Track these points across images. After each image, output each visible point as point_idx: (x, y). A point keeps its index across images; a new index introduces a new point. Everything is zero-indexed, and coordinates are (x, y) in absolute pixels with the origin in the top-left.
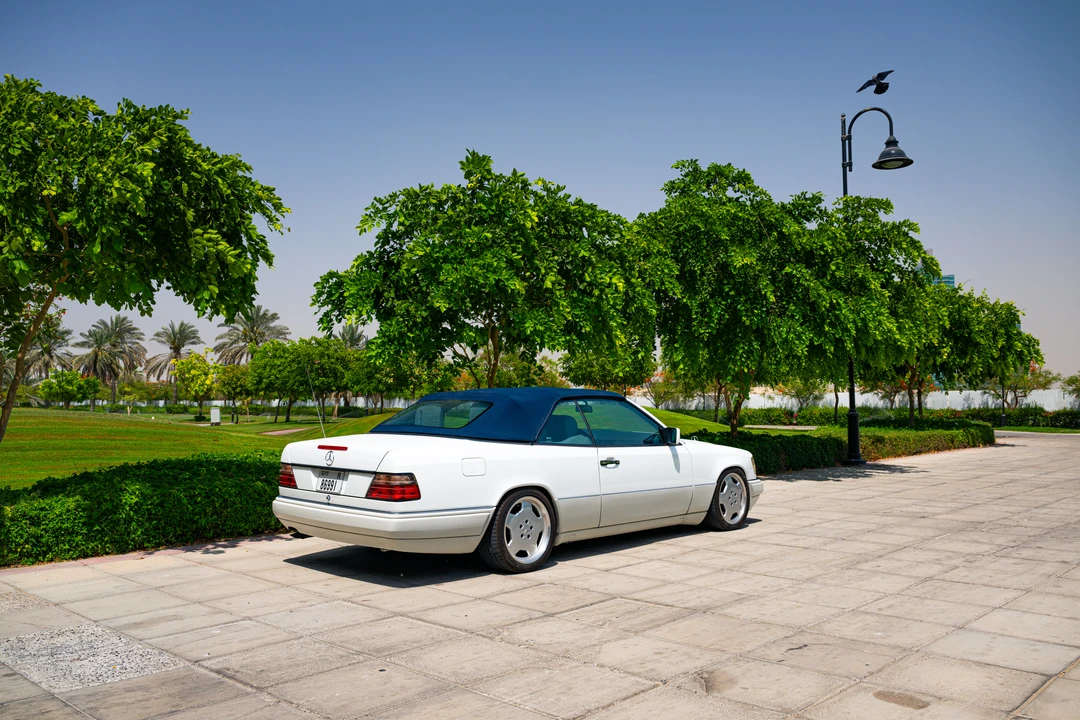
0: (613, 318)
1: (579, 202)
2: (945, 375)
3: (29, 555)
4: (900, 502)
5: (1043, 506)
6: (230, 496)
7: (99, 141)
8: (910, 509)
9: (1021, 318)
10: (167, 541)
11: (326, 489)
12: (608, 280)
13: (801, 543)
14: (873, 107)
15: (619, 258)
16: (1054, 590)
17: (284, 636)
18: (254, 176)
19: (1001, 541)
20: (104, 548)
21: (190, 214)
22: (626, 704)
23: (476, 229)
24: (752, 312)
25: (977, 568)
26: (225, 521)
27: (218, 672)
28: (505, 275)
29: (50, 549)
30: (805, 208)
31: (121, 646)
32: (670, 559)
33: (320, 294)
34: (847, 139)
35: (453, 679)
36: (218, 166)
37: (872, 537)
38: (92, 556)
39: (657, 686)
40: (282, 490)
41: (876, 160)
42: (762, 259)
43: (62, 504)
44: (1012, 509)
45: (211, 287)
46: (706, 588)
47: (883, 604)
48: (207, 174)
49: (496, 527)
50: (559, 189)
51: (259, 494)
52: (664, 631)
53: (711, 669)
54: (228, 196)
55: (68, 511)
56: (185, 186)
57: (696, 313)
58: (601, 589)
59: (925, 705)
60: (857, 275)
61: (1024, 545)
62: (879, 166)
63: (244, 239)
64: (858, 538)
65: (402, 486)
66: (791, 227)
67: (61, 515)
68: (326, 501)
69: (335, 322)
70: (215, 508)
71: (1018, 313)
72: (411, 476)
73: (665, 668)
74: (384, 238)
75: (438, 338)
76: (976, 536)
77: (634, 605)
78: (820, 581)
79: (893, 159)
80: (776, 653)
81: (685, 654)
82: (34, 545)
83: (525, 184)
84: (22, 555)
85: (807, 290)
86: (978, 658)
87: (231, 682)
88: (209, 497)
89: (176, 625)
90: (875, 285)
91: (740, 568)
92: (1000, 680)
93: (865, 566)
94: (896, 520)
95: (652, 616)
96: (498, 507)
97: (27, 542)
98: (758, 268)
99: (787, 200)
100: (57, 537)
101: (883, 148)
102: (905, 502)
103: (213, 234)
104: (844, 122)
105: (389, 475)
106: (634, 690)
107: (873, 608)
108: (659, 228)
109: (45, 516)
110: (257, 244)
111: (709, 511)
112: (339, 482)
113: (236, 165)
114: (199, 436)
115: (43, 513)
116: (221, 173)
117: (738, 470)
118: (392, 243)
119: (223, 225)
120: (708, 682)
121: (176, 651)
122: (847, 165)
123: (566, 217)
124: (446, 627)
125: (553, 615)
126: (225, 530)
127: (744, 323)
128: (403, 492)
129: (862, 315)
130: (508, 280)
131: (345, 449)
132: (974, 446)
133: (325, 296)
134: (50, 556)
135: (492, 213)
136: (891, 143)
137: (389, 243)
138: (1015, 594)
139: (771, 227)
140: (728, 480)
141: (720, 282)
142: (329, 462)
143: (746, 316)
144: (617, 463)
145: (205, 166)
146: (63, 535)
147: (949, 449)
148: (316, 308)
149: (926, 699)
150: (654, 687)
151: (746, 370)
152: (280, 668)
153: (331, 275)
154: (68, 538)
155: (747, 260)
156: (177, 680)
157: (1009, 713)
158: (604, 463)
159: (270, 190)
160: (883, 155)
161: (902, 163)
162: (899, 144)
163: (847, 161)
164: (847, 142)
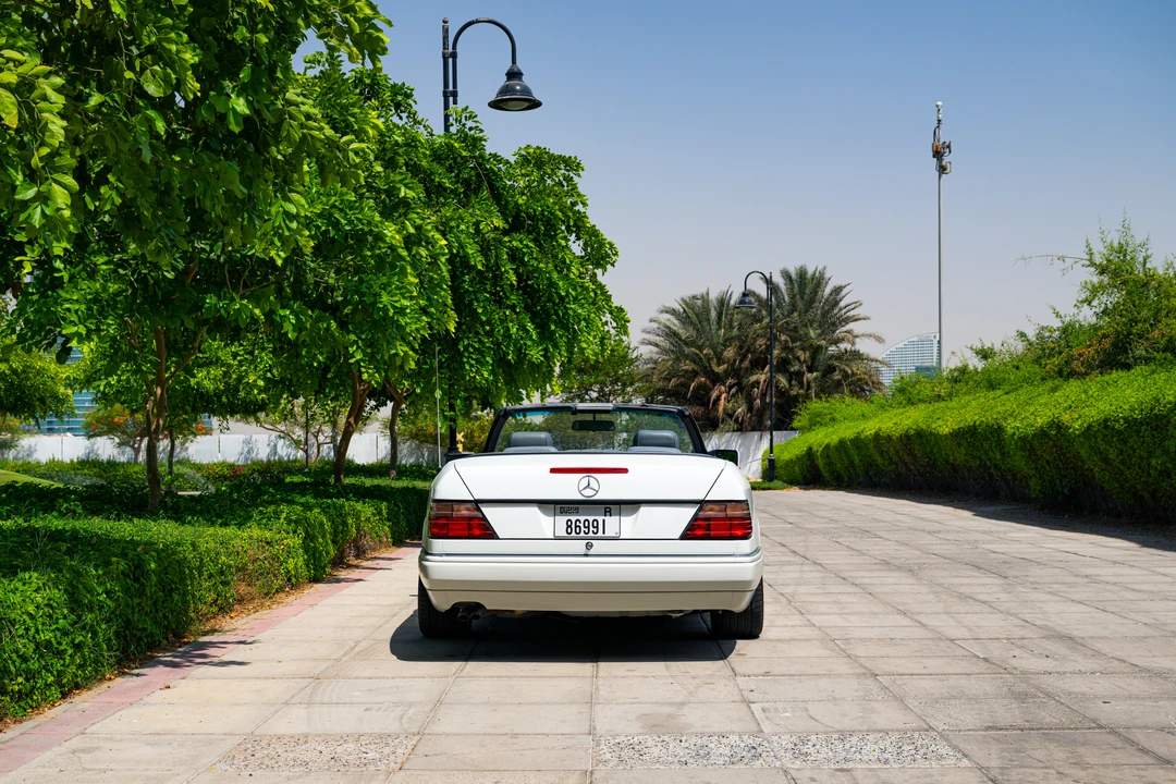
11: (580, 533)
14: (491, 18)
34: (450, 57)
41: (493, 97)
62: (496, 104)
68: (583, 550)
79: (514, 97)
101: (502, 80)
104: (446, 31)
122: (450, 94)
131: (625, 471)
136: (514, 74)
142: (588, 493)
160: (505, 90)
161: (527, 104)
162: (524, 78)
163: (451, 88)
164: (450, 60)
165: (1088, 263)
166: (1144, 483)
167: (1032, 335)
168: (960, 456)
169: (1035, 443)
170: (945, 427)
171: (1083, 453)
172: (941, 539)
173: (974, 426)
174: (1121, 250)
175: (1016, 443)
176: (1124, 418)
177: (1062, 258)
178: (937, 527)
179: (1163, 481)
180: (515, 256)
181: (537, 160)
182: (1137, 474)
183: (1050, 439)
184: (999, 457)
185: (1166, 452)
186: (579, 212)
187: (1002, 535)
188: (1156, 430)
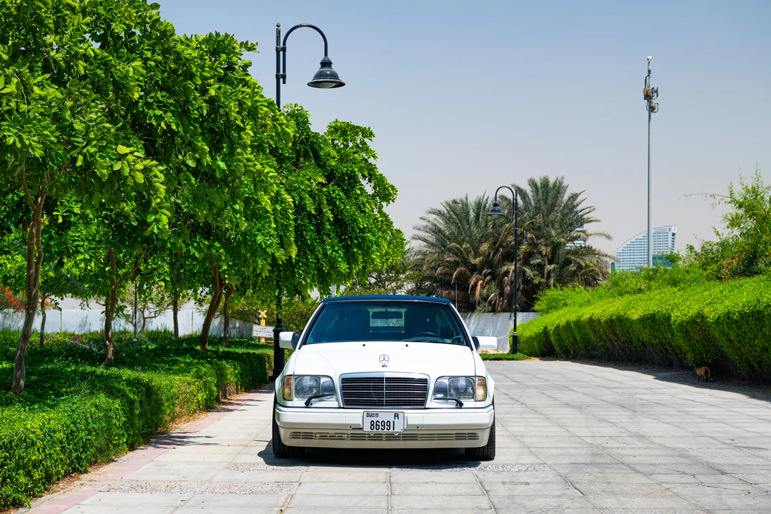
14: (310, 24)
34: (281, 50)
41: (311, 80)
79: (326, 78)
101: (318, 68)
104: (278, 33)
122: (281, 77)
136: (326, 64)
160: (319, 75)
161: (335, 84)
162: (333, 66)
163: (281, 72)
164: (281, 53)
165: (729, 200)
166: (753, 356)
167: (698, 249)
168: (645, 336)
169: (689, 328)
170: (635, 315)
171: (716, 334)
172: (614, 392)
173: (654, 314)
174: (755, 191)
175: (677, 328)
176: (739, 312)
177: (713, 196)
178: (618, 385)
179: (764, 355)
180: (331, 202)
181: (343, 130)
182: (749, 350)
183: (698, 325)
184: (670, 337)
185: (764, 335)
186: (371, 164)
187: (656, 391)
188: (758, 320)
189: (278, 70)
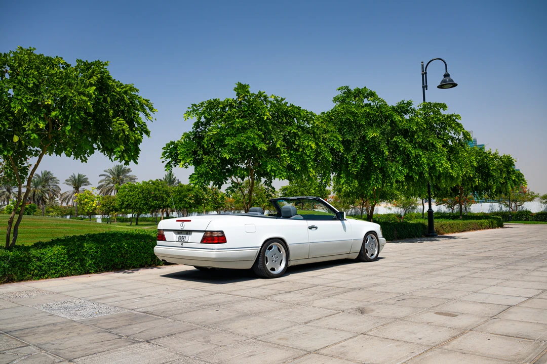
0: (309, 162)
1: (292, 106)
2: (477, 193)
3: (37, 275)
4: (453, 250)
5: (522, 250)
6: (129, 248)
7: (69, 78)
8: (457, 253)
9: (515, 163)
10: (100, 270)
11: (181, 240)
12: (307, 143)
13: (404, 266)
14: (438, 58)
15: (312, 133)
16: (520, 279)
17: (169, 301)
18: (140, 94)
19: (499, 263)
20: (71, 272)
21: (111, 112)
22: (326, 318)
23: (241, 120)
24: (378, 159)
25: (486, 273)
26: (127, 260)
27: (144, 312)
28: (257, 142)
29: (46, 273)
30: (403, 108)
31: (95, 306)
32: (343, 272)
33: (165, 153)
34: (424, 74)
35: (249, 312)
36: (124, 89)
37: (439, 263)
38: (65, 276)
39: (340, 313)
40: (159, 242)
41: (439, 84)
42: (383, 133)
43: (51, 251)
44: (507, 252)
45: (121, 146)
46: (360, 282)
47: (441, 285)
48: (119, 93)
49: (261, 256)
50: (282, 99)
51: (142, 248)
52: (341, 296)
53: (363, 307)
54: (128, 103)
55: (54, 254)
56: (109, 98)
57: (351, 161)
58: (311, 283)
59: (456, 316)
60: (429, 141)
61: (510, 264)
62: (440, 87)
63: (136, 124)
64: (431, 263)
65: (218, 237)
66: (397, 118)
67: (51, 257)
68: (181, 246)
69: (173, 166)
70: (122, 254)
71: (513, 161)
72: (222, 232)
73: (342, 307)
74: (197, 125)
75: (224, 173)
76: (486, 262)
77: (326, 288)
78: (412, 278)
79: (447, 83)
80: (392, 302)
81: (351, 303)
82: (39, 271)
83: (266, 97)
84: (33, 275)
85: (405, 148)
86: (482, 301)
87: (151, 315)
88: (119, 249)
89: (118, 299)
90: (439, 145)
91: (375, 275)
92: (489, 308)
93: (434, 273)
94: (451, 257)
95: (335, 291)
96: (262, 247)
97: (35, 269)
98: (381, 138)
99: (395, 105)
100: (49, 267)
101: (442, 78)
102: (456, 250)
103: (122, 121)
104: (423, 66)
105: (212, 232)
106: (330, 314)
107: (437, 287)
108: (331, 120)
109: (44, 257)
110: (142, 126)
111: (360, 252)
112: (187, 236)
113: (132, 89)
114: (100, 227)
115: (43, 255)
116: (126, 92)
117: (373, 233)
118: (201, 128)
119: (126, 117)
120: (362, 311)
121: (121, 306)
122: (425, 87)
123: (286, 114)
124: (242, 296)
125: (290, 292)
126: (126, 265)
127: (374, 165)
128: (218, 240)
129: (433, 161)
130: (258, 144)
131: (190, 221)
132: (493, 228)
133: (168, 154)
134: (46, 276)
135: (250, 112)
136: (447, 75)
137: (199, 128)
138: (502, 281)
139: (387, 118)
140: (369, 237)
141: (362, 145)
142: (182, 228)
143: (375, 161)
144: (316, 228)
145: (118, 89)
146: (52, 266)
147: (480, 229)
148: (163, 159)
149: (457, 314)
150: (338, 313)
151: (376, 188)
152: (171, 311)
153: (172, 143)
154: (54, 267)
155: (375, 134)
156: (126, 316)
157: (491, 317)
158: (310, 228)
159: (147, 101)
160: (443, 81)
161: (452, 86)
162: (450, 76)
189: (423, 84)
